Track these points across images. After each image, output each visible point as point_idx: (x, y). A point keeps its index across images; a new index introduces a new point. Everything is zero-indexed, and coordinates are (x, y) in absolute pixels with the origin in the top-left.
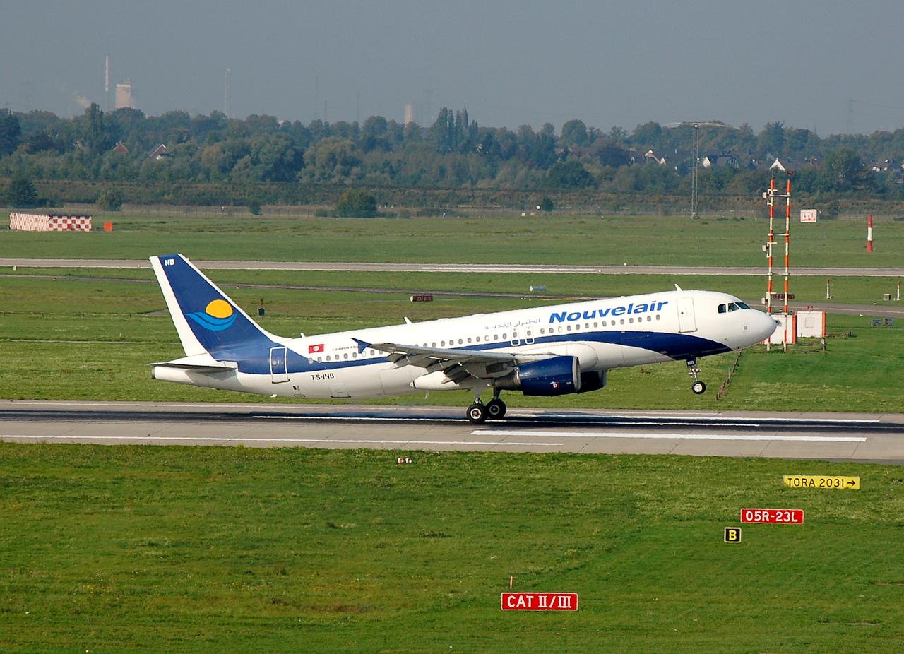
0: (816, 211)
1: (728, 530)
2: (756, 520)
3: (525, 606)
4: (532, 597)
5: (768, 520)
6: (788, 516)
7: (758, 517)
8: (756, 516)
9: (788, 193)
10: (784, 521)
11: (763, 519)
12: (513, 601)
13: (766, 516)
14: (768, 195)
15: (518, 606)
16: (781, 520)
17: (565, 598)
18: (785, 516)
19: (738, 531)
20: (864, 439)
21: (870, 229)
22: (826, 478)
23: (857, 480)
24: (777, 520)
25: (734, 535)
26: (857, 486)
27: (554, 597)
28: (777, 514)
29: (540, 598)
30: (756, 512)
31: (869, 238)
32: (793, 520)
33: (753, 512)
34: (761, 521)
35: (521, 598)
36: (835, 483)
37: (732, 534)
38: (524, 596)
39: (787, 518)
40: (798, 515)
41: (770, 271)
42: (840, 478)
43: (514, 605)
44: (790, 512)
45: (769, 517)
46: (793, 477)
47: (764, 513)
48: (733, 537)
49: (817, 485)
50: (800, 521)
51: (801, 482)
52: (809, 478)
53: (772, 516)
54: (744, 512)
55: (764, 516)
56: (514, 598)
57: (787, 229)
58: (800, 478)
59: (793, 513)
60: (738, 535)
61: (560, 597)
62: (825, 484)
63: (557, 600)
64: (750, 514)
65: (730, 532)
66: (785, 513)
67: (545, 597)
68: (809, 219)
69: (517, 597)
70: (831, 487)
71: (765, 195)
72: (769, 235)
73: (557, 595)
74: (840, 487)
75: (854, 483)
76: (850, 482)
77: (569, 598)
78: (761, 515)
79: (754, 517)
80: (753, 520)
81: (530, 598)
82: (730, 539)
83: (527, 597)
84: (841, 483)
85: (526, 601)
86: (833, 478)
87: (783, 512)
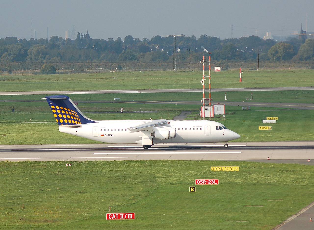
0: (220, 67)
1: (190, 188)
2: (201, 183)
3: (115, 218)
4: (118, 215)
5: (205, 183)
6: (213, 182)
7: (202, 182)
8: (201, 182)
9: (210, 61)
10: (211, 184)
11: (204, 183)
12: (110, 217)
13: (205, 182)
14: (202, 62)
15: (113, 218)
16: (210, 183)
17: (130, 215)
18: (212, 182)
19: (194, 188)
20: (240, 152)
21: (240, 74)
22: (227, 167)
23: (238, 167)
24: (209, 183)
25: (193, 189)
26: (238, 170)
27: (126, 215)
28: (209, 181)
29: (121, 215)
30: (201, 181)
31: (240, 77)
32: (215, 183)
33: (200, 180)
34: (203, 184)
35: (114, 215)
36: (230, 169)
37: (192, 189)
38: (115, 214)
39: (212, 183)
40: (217, 181)
41: (204, 90)
42: (232, 167)
43: (111, 218)
44: (214, 180)
45: (206, 182)
46: (215, 167)
47: (204, 181)
48: (192, 190)
49: (223, 170)
50: (217, 183)
51: (217, 168)
52: (220, 167)
53: (207, 182)
54: (197, 181)
55: (204, 182)
56: (111, 215)
57: (210, 74)
58: (217, 167)
59: (215, 181)
60: (194, 189)
61: (128, 215)
62: (226, 169)
63: (127, 215)
64: (198, 182)
65: (192, 188)
66: (212, 181)
67: (123, 215)
68: (218, 70)
69: (112, 215)
70: (229, 171)
71: (201, 62)
72: (203, 76)
73: (127, 214)
74: (232, 170)
75: (237, 169)
76: (236, 168)
77: (132, 215)
78: (203, 181)
79: (200, 182)
80: (200, 184)
81: (117, 215)
82: (192, 191)
83: (116, 215)
84: (232, 169)
85: (116, 216)
86: (229, 167)
87: (211, 180)
